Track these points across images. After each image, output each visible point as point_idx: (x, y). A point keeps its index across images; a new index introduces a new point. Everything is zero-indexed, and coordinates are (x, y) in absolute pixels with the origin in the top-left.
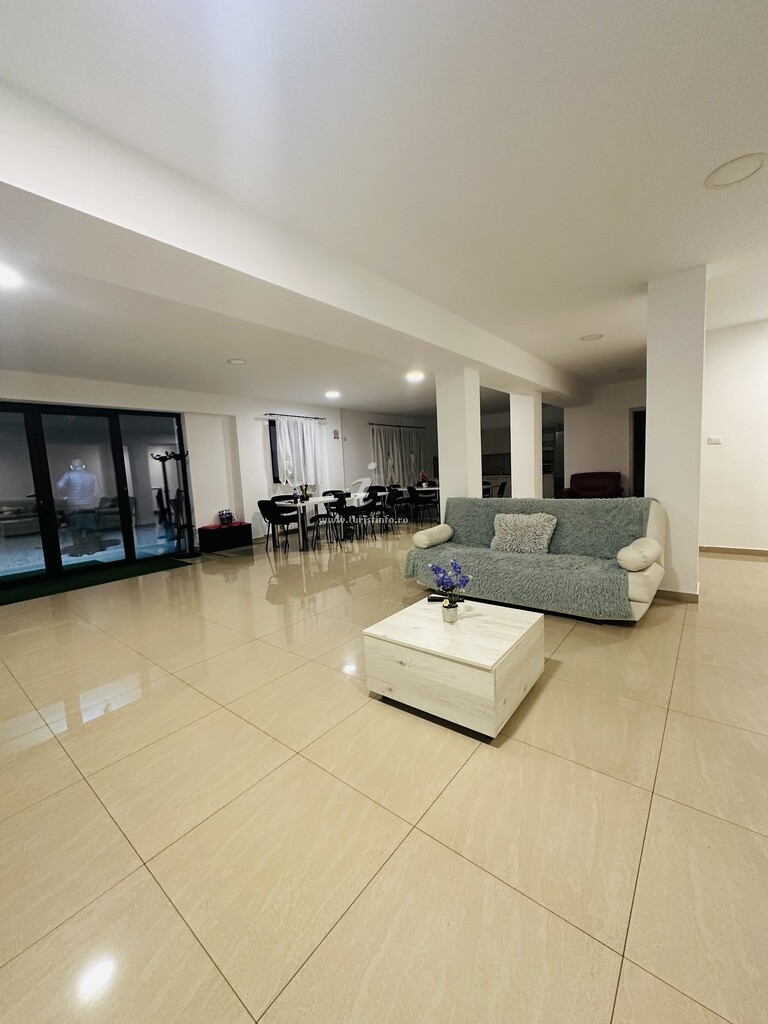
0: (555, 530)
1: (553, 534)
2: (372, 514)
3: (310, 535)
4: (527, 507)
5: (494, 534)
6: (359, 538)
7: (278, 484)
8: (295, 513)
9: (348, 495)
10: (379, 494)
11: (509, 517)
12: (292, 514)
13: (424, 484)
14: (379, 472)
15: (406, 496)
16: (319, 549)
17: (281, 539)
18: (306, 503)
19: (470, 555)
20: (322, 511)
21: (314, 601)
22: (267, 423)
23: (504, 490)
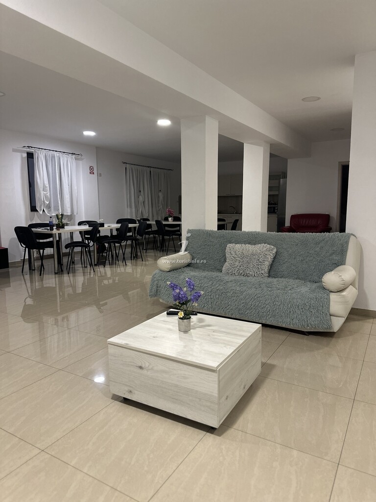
0: (274, 258)
1: (273, 261)
2: (123, 243)
3: (65, 260)
4: (253, 239)
5: (225, 261)
6: (111, 264)
7: (36, 213)
8: (51, 239)
9: (102, 225)
10: (130, 225)
11: (238, 246)
12: (48, 240)
13: (170, 219)
14: (131, 207)
15: (155, 228)
16: (74, 272)
17: (37, 264)
18: (61, 231)
19: (205, 277)
20: (78, 238)
21: (68, 320)
22: (25, 155)
23: (236, 225)
